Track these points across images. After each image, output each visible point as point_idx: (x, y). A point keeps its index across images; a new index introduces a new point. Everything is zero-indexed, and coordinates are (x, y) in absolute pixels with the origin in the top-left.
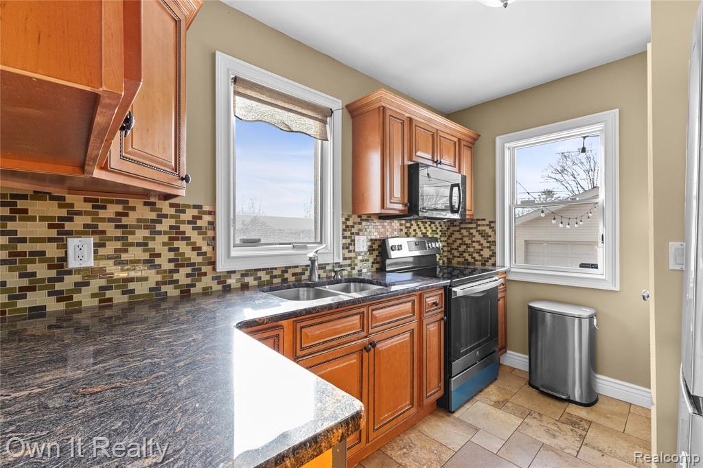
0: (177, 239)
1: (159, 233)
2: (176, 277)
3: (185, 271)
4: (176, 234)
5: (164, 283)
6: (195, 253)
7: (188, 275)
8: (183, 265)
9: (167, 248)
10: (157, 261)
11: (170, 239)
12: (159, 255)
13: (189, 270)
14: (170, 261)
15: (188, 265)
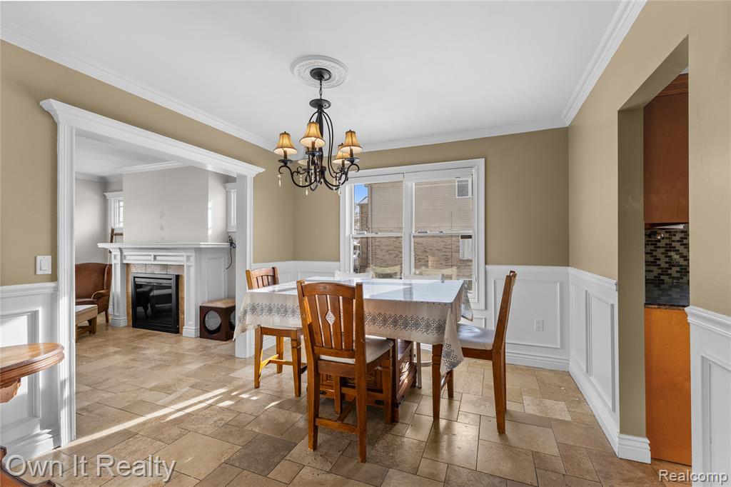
0: (670, 251)
1: (659, 247)
2: (670, 272)
3: (675, 269)
4: (669, 248)
5: (662, 274)
6: (682, 259)
7: (677, 272)
8: (674, 266)
9: (664, 256)
10: (658, 262)
11: (666, 250)
12: (659, 259)
13: (678, 269)
14: (666, 263)
15: (678, 266)
